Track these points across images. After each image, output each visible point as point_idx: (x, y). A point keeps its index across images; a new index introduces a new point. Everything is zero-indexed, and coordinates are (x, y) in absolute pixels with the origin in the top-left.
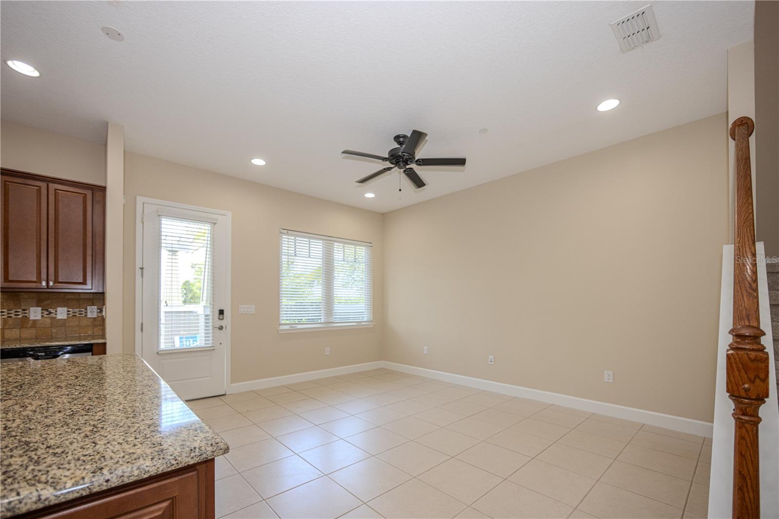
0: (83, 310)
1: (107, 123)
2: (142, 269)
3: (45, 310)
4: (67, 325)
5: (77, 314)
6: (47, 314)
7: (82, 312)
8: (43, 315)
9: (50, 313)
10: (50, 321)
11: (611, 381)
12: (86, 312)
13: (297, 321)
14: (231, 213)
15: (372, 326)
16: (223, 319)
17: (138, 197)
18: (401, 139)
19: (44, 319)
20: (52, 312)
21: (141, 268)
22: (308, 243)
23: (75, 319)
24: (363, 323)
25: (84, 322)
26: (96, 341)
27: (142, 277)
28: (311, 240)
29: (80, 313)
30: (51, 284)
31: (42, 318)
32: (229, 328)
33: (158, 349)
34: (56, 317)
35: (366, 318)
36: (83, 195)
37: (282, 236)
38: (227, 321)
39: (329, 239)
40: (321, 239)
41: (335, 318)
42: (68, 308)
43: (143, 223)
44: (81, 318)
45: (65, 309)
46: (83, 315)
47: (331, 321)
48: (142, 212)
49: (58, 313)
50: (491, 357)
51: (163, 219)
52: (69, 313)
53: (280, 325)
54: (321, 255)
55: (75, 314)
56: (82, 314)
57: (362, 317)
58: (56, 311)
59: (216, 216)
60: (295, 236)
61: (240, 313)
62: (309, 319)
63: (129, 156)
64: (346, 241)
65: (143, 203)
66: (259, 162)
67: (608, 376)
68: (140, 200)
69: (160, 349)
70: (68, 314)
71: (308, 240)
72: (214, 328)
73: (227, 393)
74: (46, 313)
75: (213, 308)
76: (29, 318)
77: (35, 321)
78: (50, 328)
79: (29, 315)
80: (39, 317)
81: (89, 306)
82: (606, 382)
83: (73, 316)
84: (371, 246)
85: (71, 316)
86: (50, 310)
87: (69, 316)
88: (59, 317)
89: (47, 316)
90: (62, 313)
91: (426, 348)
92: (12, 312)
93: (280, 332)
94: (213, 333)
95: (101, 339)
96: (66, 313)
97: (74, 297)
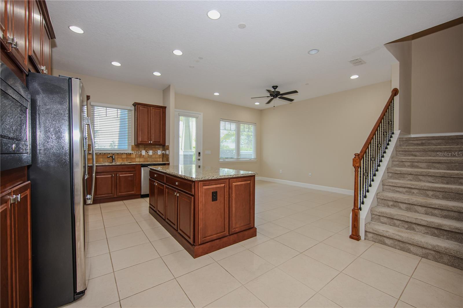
1: (170, 85)
3: (146, 151)
5: (155, 153)
8: (146, 153)
9: (148, 153)
10: (147, 155)
13: (226, 158)
14: (202, 113)
15: (256, 161)
18: (275, 87)
23: (154, 155)
24: (252, 159)
25: (157, 156)
28: (231, 123)
30: (152, 142)
32: (202, 160)
35: (254, 157)
36: (160, 110)
37: (220, 122)
38: (201, 157)
39: (238, 122)
40: (235, 123)
41: (241, 157)
45: (152, 151)
47: (239, 158)
50: (310, 174)
51: (180, 117)
53: (220, 159)
54: (235, 129)
57: (252, 157)
59: (197, 115)
60: (225, 121)
61: (206, 154)
62: (230, 157)
64: (245, 123)
66: (217, 94)
72: (197, 159)
75: (197, 152)
77: (143, 155)
78: (147, 158)
79: (142, 153)
80: (144, 154)
81: (158, 150)
84: (256, 125)
90: (151, 153)
91: (281, 170)
92: (138, 152)
93: (220, 162)
94: (197, 161)
95: (167, 161)
96: (152, 153)
97: (154, 147)
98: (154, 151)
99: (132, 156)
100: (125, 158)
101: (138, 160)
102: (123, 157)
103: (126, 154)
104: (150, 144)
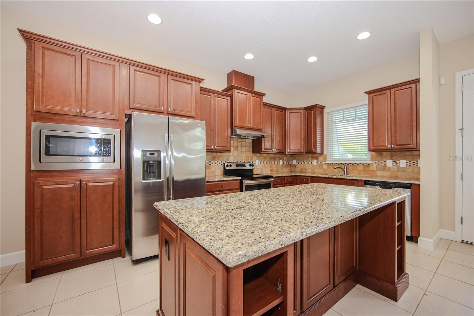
2: (462, 129)
3: (394, 161)
4: (406, 171)
6: (395, 164)
7: (414, 163)
9: (397, 163)
10: (397, 168)
12: (417, 163)
17: (457, 74)
21: (460, 129)
23: (411, 167)
27: (463, 136)
30: (393, 146)
31: (393, 166)
34: (400, 166)
36: (410, 88)
42: (406, 161)
43: (462, 92)
44: (414, 167)
45: (405, 161)
46: (415, 165)
48: (461, 84)
49: (401, 163)
52: (407, 163)
55: (411, 164)
56: (414, 164)
58: (400, 162)
65: (463, 76)
68: (459, 75)
70: (406, 164)
74: (395, 163)
76: (387, 166)
77: (389, 167)
78: (397, 172)
79: (387, 164)
80: (391, 166)
83: (409, 165)
86: (397, 161)
87: (407, 165)
88: (402, 166)
89: (395, 165)
90: (403, 163)
92: (380, 162)
96: (405, 163)
97: (410, 154)
98: (409, 161)
99: (371, 168)
100: (362, 170)
101: (379, 173)
102: (359, 169)
103: (363, 164)
104: (392, 149)
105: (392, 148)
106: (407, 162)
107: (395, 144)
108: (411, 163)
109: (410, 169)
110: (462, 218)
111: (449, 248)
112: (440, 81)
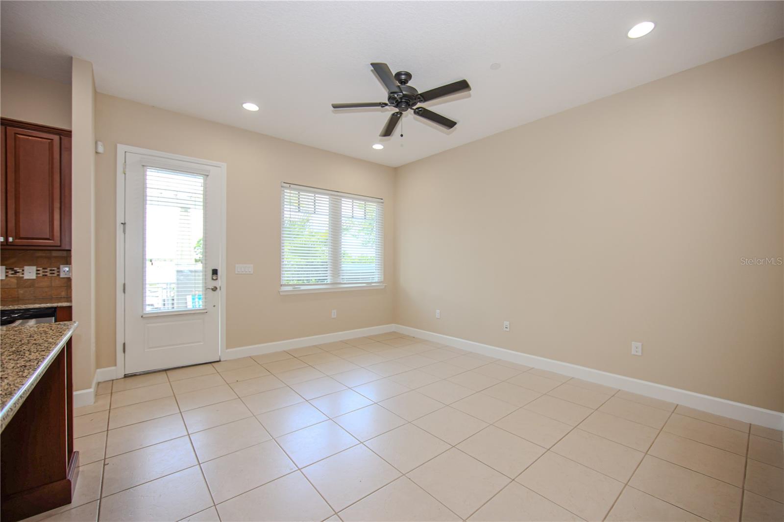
0: (55, 269)
1: (71, 58)
2: (124, 224)
3: (10, 269)
4: (36, 285)
5: (48, 274)
6: (12, 274)
7: (53, 272)
8: (7, 274)
9: (16, 272)
10: (16, 281)
11: (640, 354)
12: (59, 272)
13: (305, 281)
15: (383, 287)
16: (217, 279)
17: (118, 145)
18: (403, 77)
19: (8, 279)
20: (18, 271)
21: (122, 223)
22: (313, 198)
23: (46, 279)
24: (373, 284)
25: (56, 283)
26: (60, 304)
27: (125, 234)
28: (316, 195)
29: (51, 272)
30: (11, 239)
31: (6, 278)
32: (224, 289)
33: (143, 311)
34: (23, 277)
35: (377, 278)
36: (49, 141)
37: (283, 191)
38: (221, 282)
39: (337, 195)
40: (328, 195)
41: (342, 279)
42: (37, 267)
43: (125, 174)
44: (53, 278)
45: (34, 268)
46: (55, 275)
47: (339, 282)
48: (124, 162)
49: (25, 272)
50: (506, 323)
51: (148, 170)
52: (38, 272)
53: (280, 286)
54: (328, 211)
55: (46, 274)
56: (54, 273)
57: (372, 278)
58: (23, 270)
59: (208, 168)
60: (299, 190)
61: (236, 273)
62: (319, 280)
63: (99, 97)
64: (355, 196)
65: (126, 152)
66: (251, 107)
67: (636, 348)
68: (121, 149)
69: (144, 312)
70: (37, 274)
71: (313, 195)
72: (206, 289)
73: (222, 360)
74: (11, 272)
75: (206, 268)
78: (16, 290)
80: (3, 277)
81: (62, 264)
82: (634, 355)
83: (43, 275)
84: (383, 203)
85: (41, 275)
86: (15, 269)
87: (39, 275)
88: (27, 276)
89: (12, 276)
90: (30, 273)
91: (438, 311)
93: (281, 294)
94: (205, 294)
95: (67, 301)
96: (35, 272)
97: (44, 255)
98: (43, 269)
104: (7, 245)
105: (9, 244)
106: (39, 270)
107: (16, 236)
108: (46, 272)
109: (45, 283)
110: (124, 344)
111: (113, 391)
112: (96, 147)
